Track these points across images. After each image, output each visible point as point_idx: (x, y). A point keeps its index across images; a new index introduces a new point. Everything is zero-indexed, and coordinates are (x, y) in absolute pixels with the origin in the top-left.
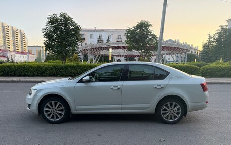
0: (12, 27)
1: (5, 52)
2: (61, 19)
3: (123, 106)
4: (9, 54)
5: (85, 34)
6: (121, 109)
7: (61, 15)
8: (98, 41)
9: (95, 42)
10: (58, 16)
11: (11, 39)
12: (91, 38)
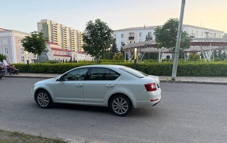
0: (77, 31)
1: (70, 53)
2: (96, 25)
3: (85, 99)
4: (73, 54)
5: (135, 33)
6: (84, 101)
7: (96, 21)
8: (146, 38)
9: (144, 40)
10: (94, 22)
11: (76, 41)
12: (140, 36)
